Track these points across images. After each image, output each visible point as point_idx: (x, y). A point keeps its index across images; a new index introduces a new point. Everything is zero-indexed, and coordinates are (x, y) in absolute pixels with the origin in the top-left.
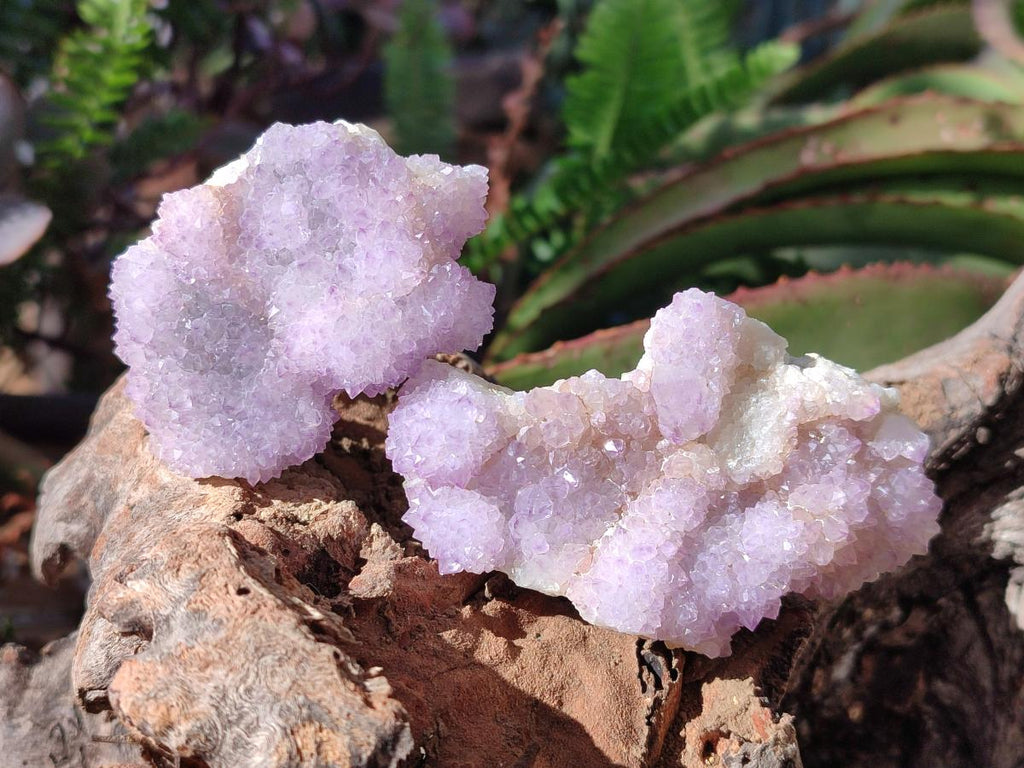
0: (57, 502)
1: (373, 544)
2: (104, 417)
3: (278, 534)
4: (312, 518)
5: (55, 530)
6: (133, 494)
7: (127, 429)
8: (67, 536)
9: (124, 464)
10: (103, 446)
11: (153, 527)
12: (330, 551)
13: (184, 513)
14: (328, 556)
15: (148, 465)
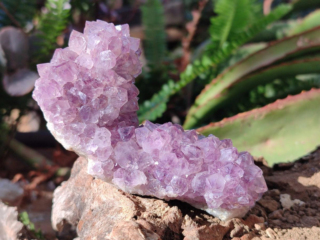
0: (61, 203)
1: (186, 223)
2: (76, 171)
3: (151, 224)
4: (162, 215)
5: (61, 213)
6: (92, 205)
7: (86, 177)
8: (65, 215)
9: (86, 191)
10: (77, 183)
11: (103, 221)
12: (170, 227)
13: (114, 216)
14: (170, 229)
15: (96, 192)
